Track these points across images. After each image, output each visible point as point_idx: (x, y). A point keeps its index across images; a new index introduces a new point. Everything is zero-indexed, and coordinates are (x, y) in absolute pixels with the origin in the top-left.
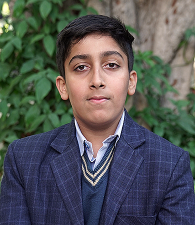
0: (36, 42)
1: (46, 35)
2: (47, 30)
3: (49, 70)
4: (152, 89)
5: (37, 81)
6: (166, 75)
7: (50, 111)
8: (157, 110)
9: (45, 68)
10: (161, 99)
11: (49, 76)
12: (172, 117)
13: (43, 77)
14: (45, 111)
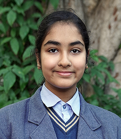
0: (5, 44)
1: (12, 38)
2: (13, 34)
3: (15, 66)
4: (99, 80)
5: (5, 75)
6: (110, 69)
7: (16, 98)
8: (102, 96)
9: (12, 64)
10: (106, 88)
11: (14, 70)
12: (114, 102)
13: (9, 71)
14: (11, 98)
